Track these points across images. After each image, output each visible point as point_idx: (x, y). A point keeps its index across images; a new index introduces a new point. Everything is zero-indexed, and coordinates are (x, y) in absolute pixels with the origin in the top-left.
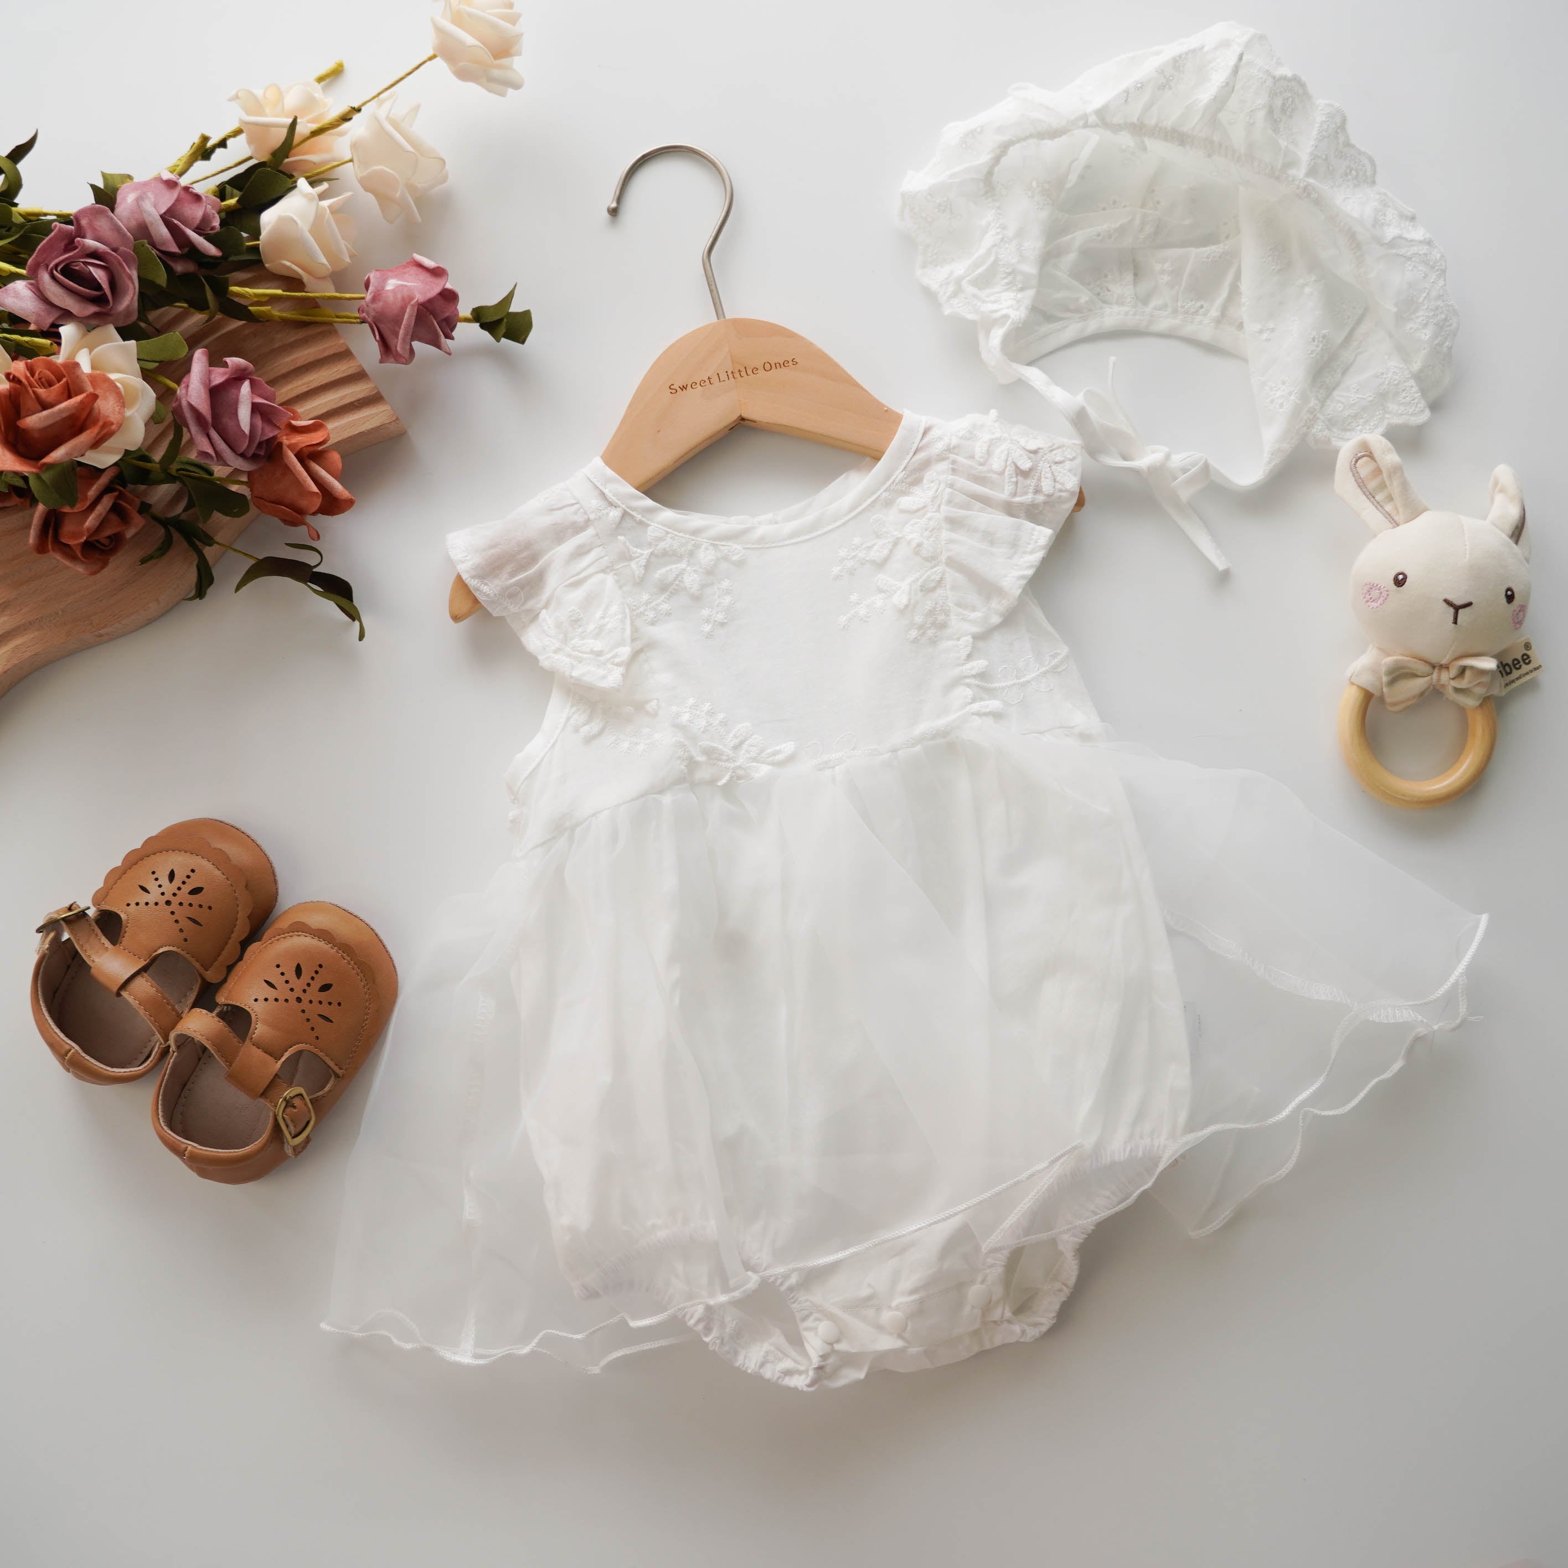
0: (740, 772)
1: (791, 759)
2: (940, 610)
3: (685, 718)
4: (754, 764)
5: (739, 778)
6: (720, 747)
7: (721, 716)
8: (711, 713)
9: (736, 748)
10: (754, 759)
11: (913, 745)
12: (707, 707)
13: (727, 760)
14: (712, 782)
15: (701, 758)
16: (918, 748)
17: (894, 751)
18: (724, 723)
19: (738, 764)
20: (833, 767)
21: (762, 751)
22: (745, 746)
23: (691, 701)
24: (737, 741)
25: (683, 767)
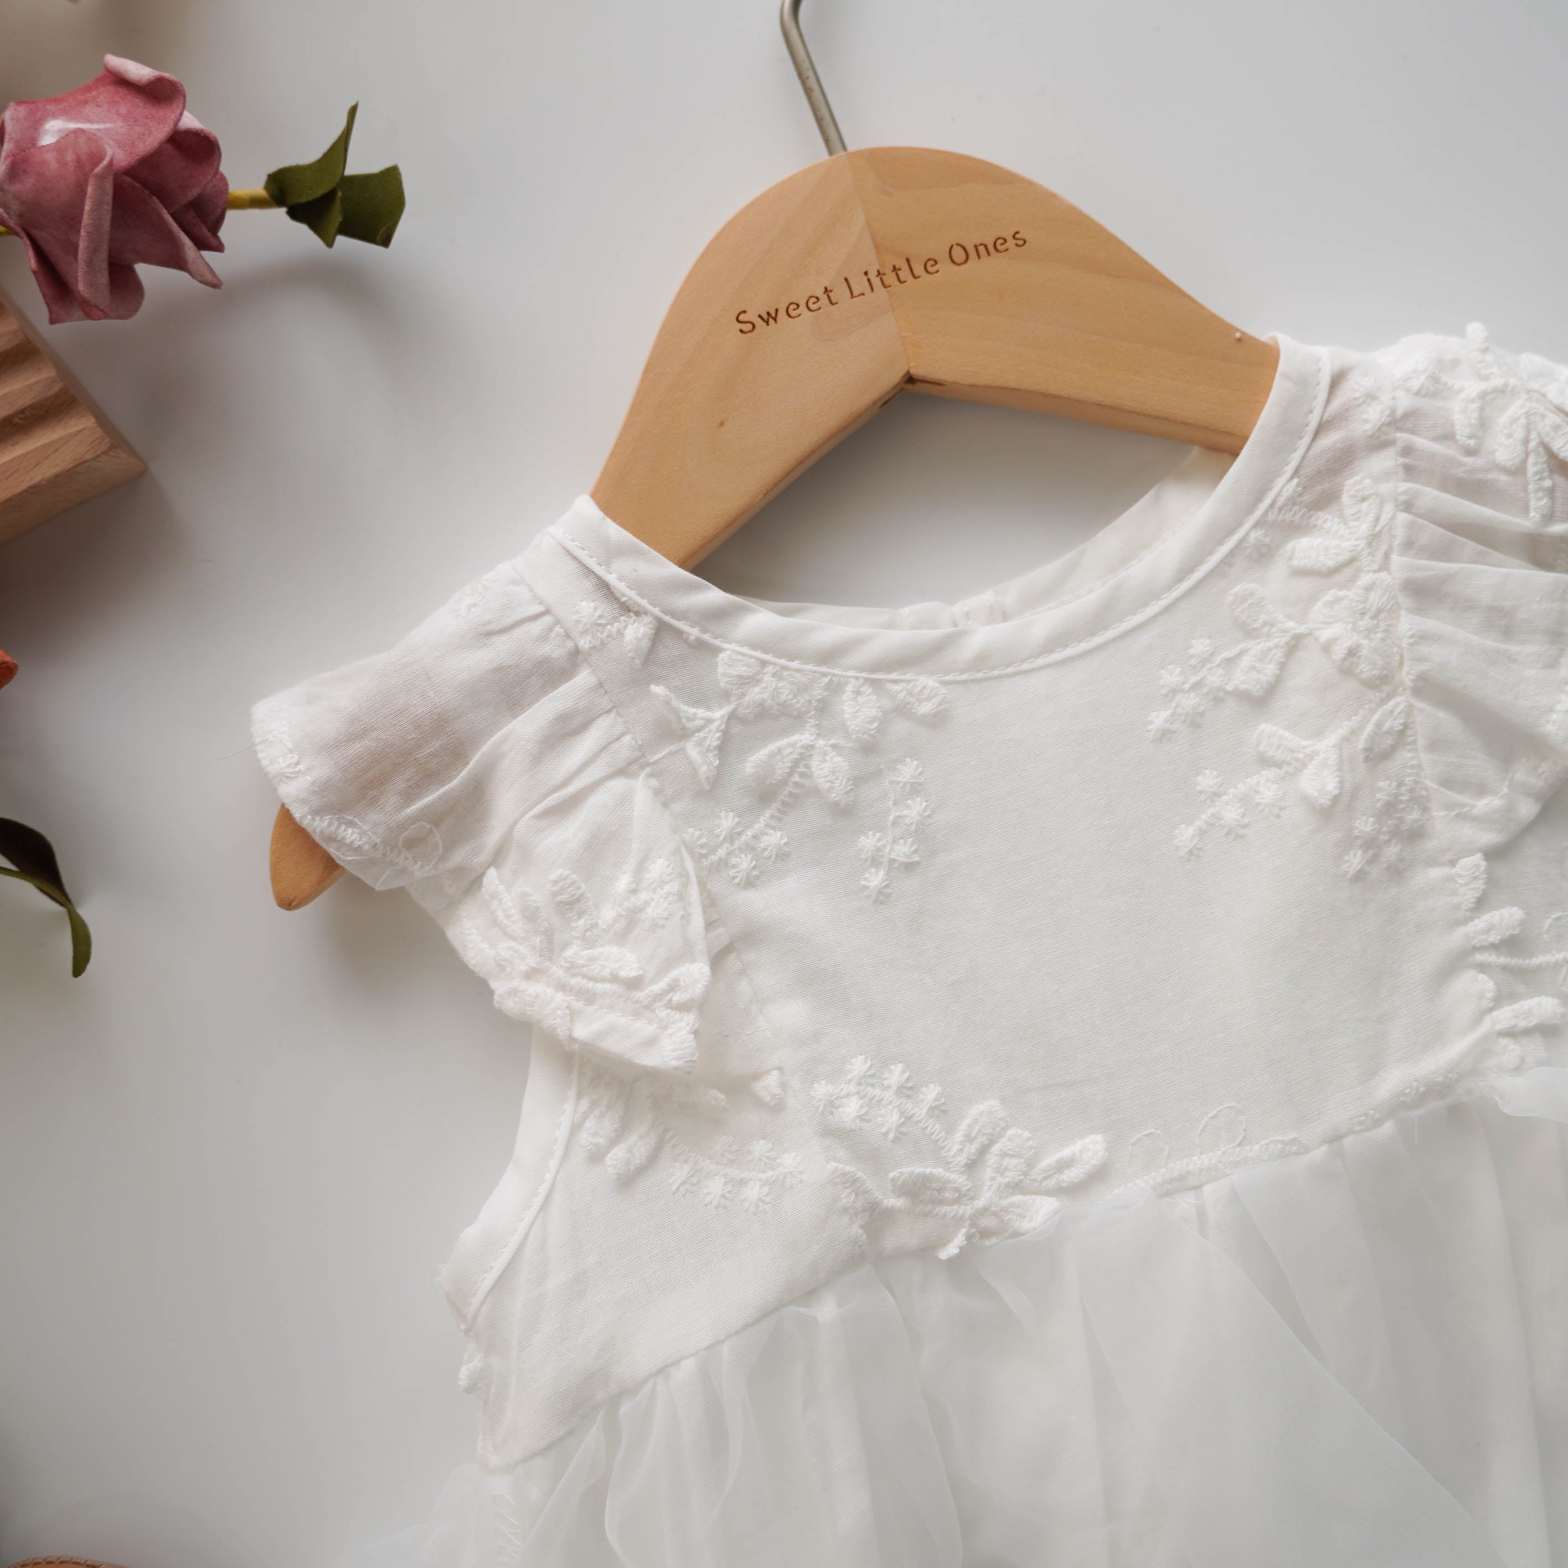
0: (988, 1222)
1: (1099, 1175)
2: (1409, 801)
3: (850, 1110)
4: (1017, 1198)
5: (986, 1234)
6: (938, 1171)
7: (931, 1093)
8: (907, 1091)
9: (972, 1166)
10: (1016, 1187)
11: (1377, 1123)
12: (896, 1075)
13: (957, 1201)
14: (926, 1251)
15: (894, 1202)
16: (1388, 1128)
17: (1335, 1139)
18: (937, 1111)
19: (980, 1203)
20: (1197, 1188)
21: (1030, 1165)
22: (992, 1158)
23: (859, 1065)
24: (973, 1148)
25: (856, 1230)
